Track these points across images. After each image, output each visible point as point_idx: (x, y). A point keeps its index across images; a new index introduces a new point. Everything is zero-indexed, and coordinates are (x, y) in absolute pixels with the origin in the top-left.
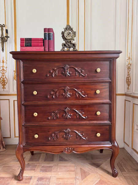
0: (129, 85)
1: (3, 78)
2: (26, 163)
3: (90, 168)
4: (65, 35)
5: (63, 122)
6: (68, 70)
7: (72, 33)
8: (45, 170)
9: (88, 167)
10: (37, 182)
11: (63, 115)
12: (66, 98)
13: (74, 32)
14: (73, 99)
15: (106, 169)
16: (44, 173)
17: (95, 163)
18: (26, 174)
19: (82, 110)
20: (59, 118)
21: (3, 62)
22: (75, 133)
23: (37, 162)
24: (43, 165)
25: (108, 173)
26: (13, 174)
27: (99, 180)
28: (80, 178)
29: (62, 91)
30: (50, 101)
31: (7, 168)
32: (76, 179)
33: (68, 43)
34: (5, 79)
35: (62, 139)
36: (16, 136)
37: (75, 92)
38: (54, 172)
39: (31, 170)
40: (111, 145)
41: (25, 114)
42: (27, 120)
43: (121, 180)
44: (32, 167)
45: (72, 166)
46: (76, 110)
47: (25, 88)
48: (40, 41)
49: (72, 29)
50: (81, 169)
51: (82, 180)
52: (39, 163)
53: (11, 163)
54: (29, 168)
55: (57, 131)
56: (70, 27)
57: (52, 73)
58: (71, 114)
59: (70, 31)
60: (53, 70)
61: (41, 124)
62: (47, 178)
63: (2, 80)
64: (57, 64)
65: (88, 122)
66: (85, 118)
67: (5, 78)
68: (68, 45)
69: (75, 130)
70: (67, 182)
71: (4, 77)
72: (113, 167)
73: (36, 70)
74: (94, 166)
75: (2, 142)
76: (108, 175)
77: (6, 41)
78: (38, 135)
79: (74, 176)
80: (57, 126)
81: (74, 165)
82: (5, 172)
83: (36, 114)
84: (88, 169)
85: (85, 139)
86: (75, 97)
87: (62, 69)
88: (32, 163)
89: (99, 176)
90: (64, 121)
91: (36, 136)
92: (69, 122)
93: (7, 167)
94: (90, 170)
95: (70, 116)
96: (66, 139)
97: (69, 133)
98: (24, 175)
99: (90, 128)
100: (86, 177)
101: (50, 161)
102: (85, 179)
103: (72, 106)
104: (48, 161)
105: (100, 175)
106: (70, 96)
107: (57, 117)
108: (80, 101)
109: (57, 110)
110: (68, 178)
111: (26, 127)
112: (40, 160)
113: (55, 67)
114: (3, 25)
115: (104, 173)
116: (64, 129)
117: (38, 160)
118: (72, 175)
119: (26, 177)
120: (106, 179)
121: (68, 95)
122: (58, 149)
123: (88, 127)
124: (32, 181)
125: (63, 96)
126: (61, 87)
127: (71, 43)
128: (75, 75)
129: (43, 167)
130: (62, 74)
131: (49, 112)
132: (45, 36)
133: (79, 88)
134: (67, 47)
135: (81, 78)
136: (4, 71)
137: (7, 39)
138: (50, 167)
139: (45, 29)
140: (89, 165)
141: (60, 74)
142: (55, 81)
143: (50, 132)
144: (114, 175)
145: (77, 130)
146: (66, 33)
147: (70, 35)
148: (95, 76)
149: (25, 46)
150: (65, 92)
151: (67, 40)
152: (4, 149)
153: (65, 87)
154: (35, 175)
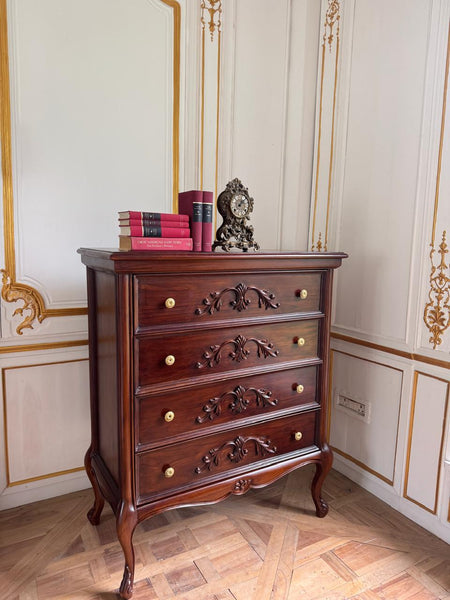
4: (233, 206)
7: (246, 201)
8: (167, 551)
9: (260, 515)
10: (174, 586)
11: (230, 406)
13: (250, 200)
15: (296, 505)
16: (170, 560)
19: (268, 387)
20: (222, 415)
22: (255, 444)
24: (151, 541)
25: (305, 512)
27: (298, 532)
28: (260, 541)
29: (229, 347)
31: (54, 582)
32: (252, 546)
33: (237, 225)
35: (226, 463)
36: (11, 481)
38: (191, 549)
40: (319, 452)
45: (223, 521)
46: (258, 390)
48: (182, 224)
49: (246, 192)
50: (247, 522)
51: (266, 544)
55: (216, 447)
56: (241, 186)
57: (211, 305)
58: (248, 401)
59: (243, 198)
60: (213, 296)
62: (188, 569)
64: (220, 282)
65: (279, 412)
66: (274, 404)
68: (237, 231)
70: (239, 560)
73: (173, 301)
74: (268, 506)
76: (306, 516)
78: (174, 467)
79: (244, 540)
81: (226, 517)
83: (170, 416)
84: (261, 517)
85: (271, 451)
86: (256, 358)
87: (231, 294)
89: (292, 525)
91: (170, 472)
93: (49, 580)
94: (266, 518)
95: (246, 404)
96: (236, 460)
97: (241, 445)
101: (160, 526)
102: (271, 540)
104: (156, 528)
105: (292, 521)
106: (246, 358)
107: (218, 414)
109: (216, 396)
110: (236, 551)
111: (141, 456)
113: (218, 290)
115: (297, 515)
116: (231, 440)
118: (238, 541)
120: (308, 525)
121: (243, 355)
122: (221, 488)
124: (156, 589)
127: (243, 227)
128: (257, 305)
129: (154, 546)
130: (231, 305)
131: (200, 404)
134: (233, 235)
138: (172, 540)
140: (257, 507)
141: (227, 307)
143: (200, 454)
144: (320, 513)
145: (259, 436)
146: (234, 201)
147: (243, 206)
149: (145, 236)
150: (236, 349)
151: (235, 218)
153: (237, 337)
154: (154, 573)
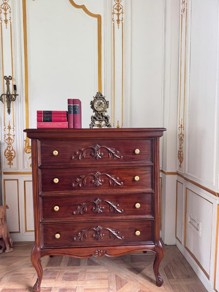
0: (181, 162)
1: (10, 151)
2: (44, 269)
3: (129, 274)
4: (95, 106)
5: (92, 217)
6: (99, 150)
7: (103, 103)
8: (69, 278)
9: (125, 274)
11: (92, 209)
12: (96, 186)
13: (107, 102)
14: (106, 188)
15: (149, 276)
16: (67, 282)
17: (135, 267)
18: (44, 284)
19: (117, 201)
20: (87, 213)
21: (9, 128)
22: (108, 232)
23: (58, 267)
24: (66, 271)
25: (151, 281)
26: (27, 284)
27: (139, 290)
28: (115, 288)
29: (91, 177)
30: (76, 191)
31: (18, 276)
32: (109, 289)
33: (99, 115)
34: (12, 152)
35: (91, 239)
36: (27, 230)
37: (107, 179)
38: (80, 280)
39: (50, 278)
40: (154, 246)
41: (43, 207)
42: (45, 216)
43: (167, 290)
44: (51, 274)
45: (104, 272)
46: (109, 202)
47: (43, 175)
48: (63, 115)
49: (103, 98)
50: (116, 276)
51: (117, 291)
52: (61, 269)
53: (23, 269)
54: (48, 276)
55: (85, 229)
56: (101, 95)
57: (79, 155)
58: (103, 208)
59: (102, 101)
60: (80, 151)
61: (63, 220)
62: (71, 289)
63: (7, 153)
64: (85, 144)
65: (124, 217)
66: (120, 212)
67: (12, 150)
68: (99, 118)
69: (108, 227)
71: (11, 148)
72: (157, 274)
73: (57, 152)
74: (133, 271)
75: (8, 239)
76: (150, 283)
77: (14, 100)
78: (60, 234)
79: (107, 285)
80: (84, 222)
81: (108, 271)
82: (16, 281)
83: (57, 208)
84: (126, 276)
85: (120, 238)
86: (108, 184)
87: (91, 150)
88: (52, 269)
89: (139, 285)
90: (94, 216)
91: (58, 236)
92: (100, 217)
93: (18, 274)
94: (128, 277)
95: (102, 209)
96: (96, 239)
97: (100, 231)
98: (42, 285)
99: (127, 224)
100: (122, 286)
101: (75, 265)
102: (121, 289)
103: (103, 196)
104: (73, 266)
105: (140, 283)
106: (101, 184)
107: (85, 212)
108: (115, 190)
109: (84, 202)
110: (99, 289)
111: (44, 225)
112: (62, 264)
113: (83, 148)
114: (10, 76)
115: (146, 281)
116: (93, 227)
117: (59, 265)
118: (105, 284)
119: (44, 289)
121: (99, 182)
122: (86, 251)
123: (125, 224)
125: (92, 185)
126: (90, 172)
127: (103, 116)
128: (108, 156)
129: (66, 274)
130: (91, 155)
131: (75, 205)
132: (69, 109)
133: (113, 174)
134: (97, 120)
135: (115, 160)
136: (10, 141)
137: (16, 97)
138: (75, 274)
139: (69, 100)
140: (127, 270)
141: (89, 156)
142: (82, 164)
143: (76, 231)
144: (159, 284)
145: (110, 228)
146: (96, 103)
147: (101, 105)
148: (133, 158)
149: (44, 121)
150: (95, 178)
151: (97, 111)
152: (12, 249)
153: (95, 172)
154: (56, 286)
